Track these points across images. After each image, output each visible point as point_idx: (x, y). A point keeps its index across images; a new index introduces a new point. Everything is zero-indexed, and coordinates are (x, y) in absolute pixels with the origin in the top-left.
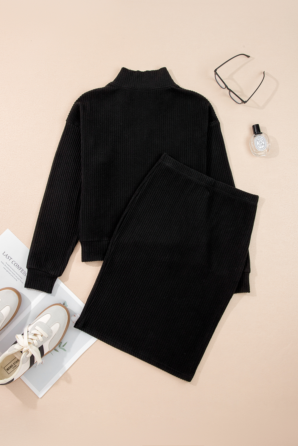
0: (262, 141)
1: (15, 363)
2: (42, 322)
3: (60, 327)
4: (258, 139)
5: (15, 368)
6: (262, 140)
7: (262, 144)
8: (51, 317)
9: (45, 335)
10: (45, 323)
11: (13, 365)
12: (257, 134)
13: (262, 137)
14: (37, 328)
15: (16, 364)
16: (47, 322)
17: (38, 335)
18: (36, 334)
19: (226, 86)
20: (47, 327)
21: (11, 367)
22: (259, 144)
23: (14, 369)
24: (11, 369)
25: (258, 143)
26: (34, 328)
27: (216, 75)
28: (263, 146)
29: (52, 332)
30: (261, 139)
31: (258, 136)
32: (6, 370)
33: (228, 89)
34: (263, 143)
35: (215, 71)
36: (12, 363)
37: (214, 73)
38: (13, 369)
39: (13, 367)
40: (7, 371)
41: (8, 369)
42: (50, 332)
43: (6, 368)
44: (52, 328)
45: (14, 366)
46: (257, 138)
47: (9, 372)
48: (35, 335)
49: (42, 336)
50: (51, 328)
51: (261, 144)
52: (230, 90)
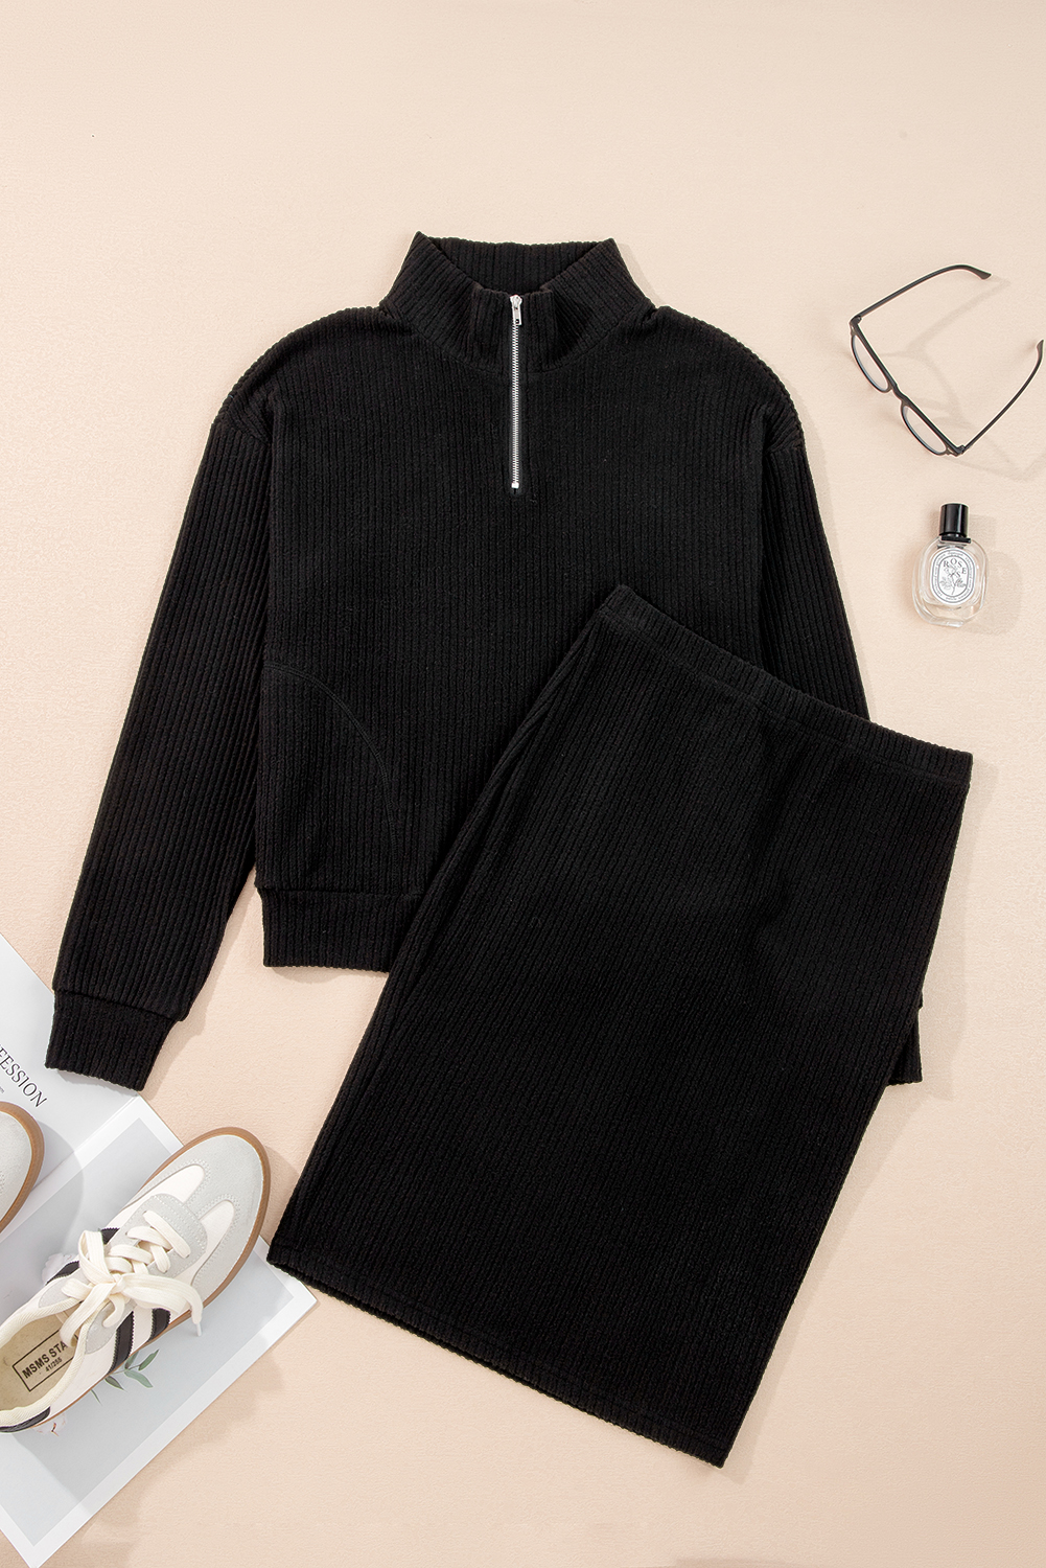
0: (960, 570)
1: (55, 1349)
2: (172, 1197)
3: (235, 1220)
4: (948, 560)
5: (55, 1368)
6: (964, 565)
7: (960, 581)
8: (204, 1180)
9: (181, 1246)
10: (183, 1200)
11: (49, 1355)
12: (949, 539)
13: (964, 557)
14: (152, 1217)
15: (59, 1355)
16: (191, 1199)
17: (152, 1248)
18: (147, 1242)
19: (893, 386)
20: (189, 1218)
21: (39, 1363)
22: (946, 576)
23: (51, 1371)
24: (42, 1372)
25: (943, 574)
26: (139, 1219)
27: (856, 338)
28: (959, 590)
29: (204, 1237)
30: (958, 560)
31: (953, 548)
32: (22, 1375)
33: (899, 394)
34: (964, 577)
35: (855, 321)
36: (44, 1350)
37: (848, 329)
38: (49, 1373)
39: (46, 1365)
40: (24, 1377)
41: (27, 1373)
42: (197, 1236)
43: (22, 1367)
44: (208, 1222)
45: (52, 1360)
46: (947, 554)
47: (31, 1381)
48: (142, 1244)
49: (167, 1251)
50: (203, 1221)
51: (955, 578)
52: (906, 401)
